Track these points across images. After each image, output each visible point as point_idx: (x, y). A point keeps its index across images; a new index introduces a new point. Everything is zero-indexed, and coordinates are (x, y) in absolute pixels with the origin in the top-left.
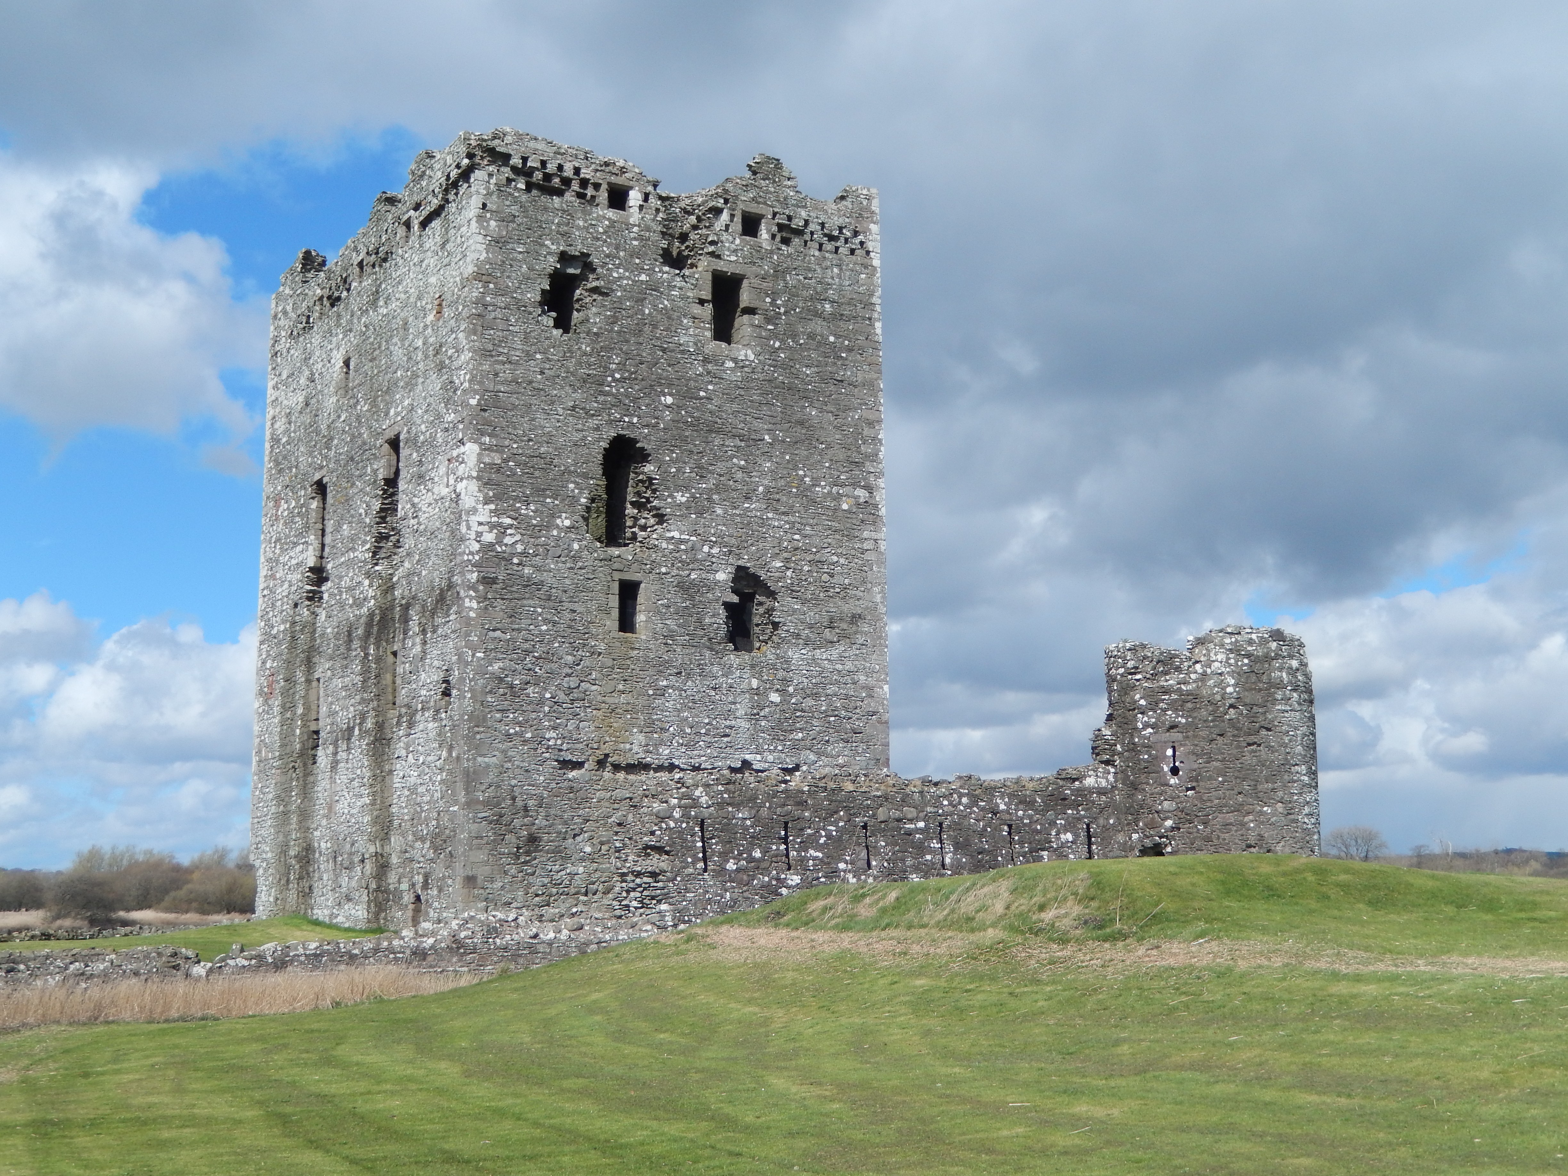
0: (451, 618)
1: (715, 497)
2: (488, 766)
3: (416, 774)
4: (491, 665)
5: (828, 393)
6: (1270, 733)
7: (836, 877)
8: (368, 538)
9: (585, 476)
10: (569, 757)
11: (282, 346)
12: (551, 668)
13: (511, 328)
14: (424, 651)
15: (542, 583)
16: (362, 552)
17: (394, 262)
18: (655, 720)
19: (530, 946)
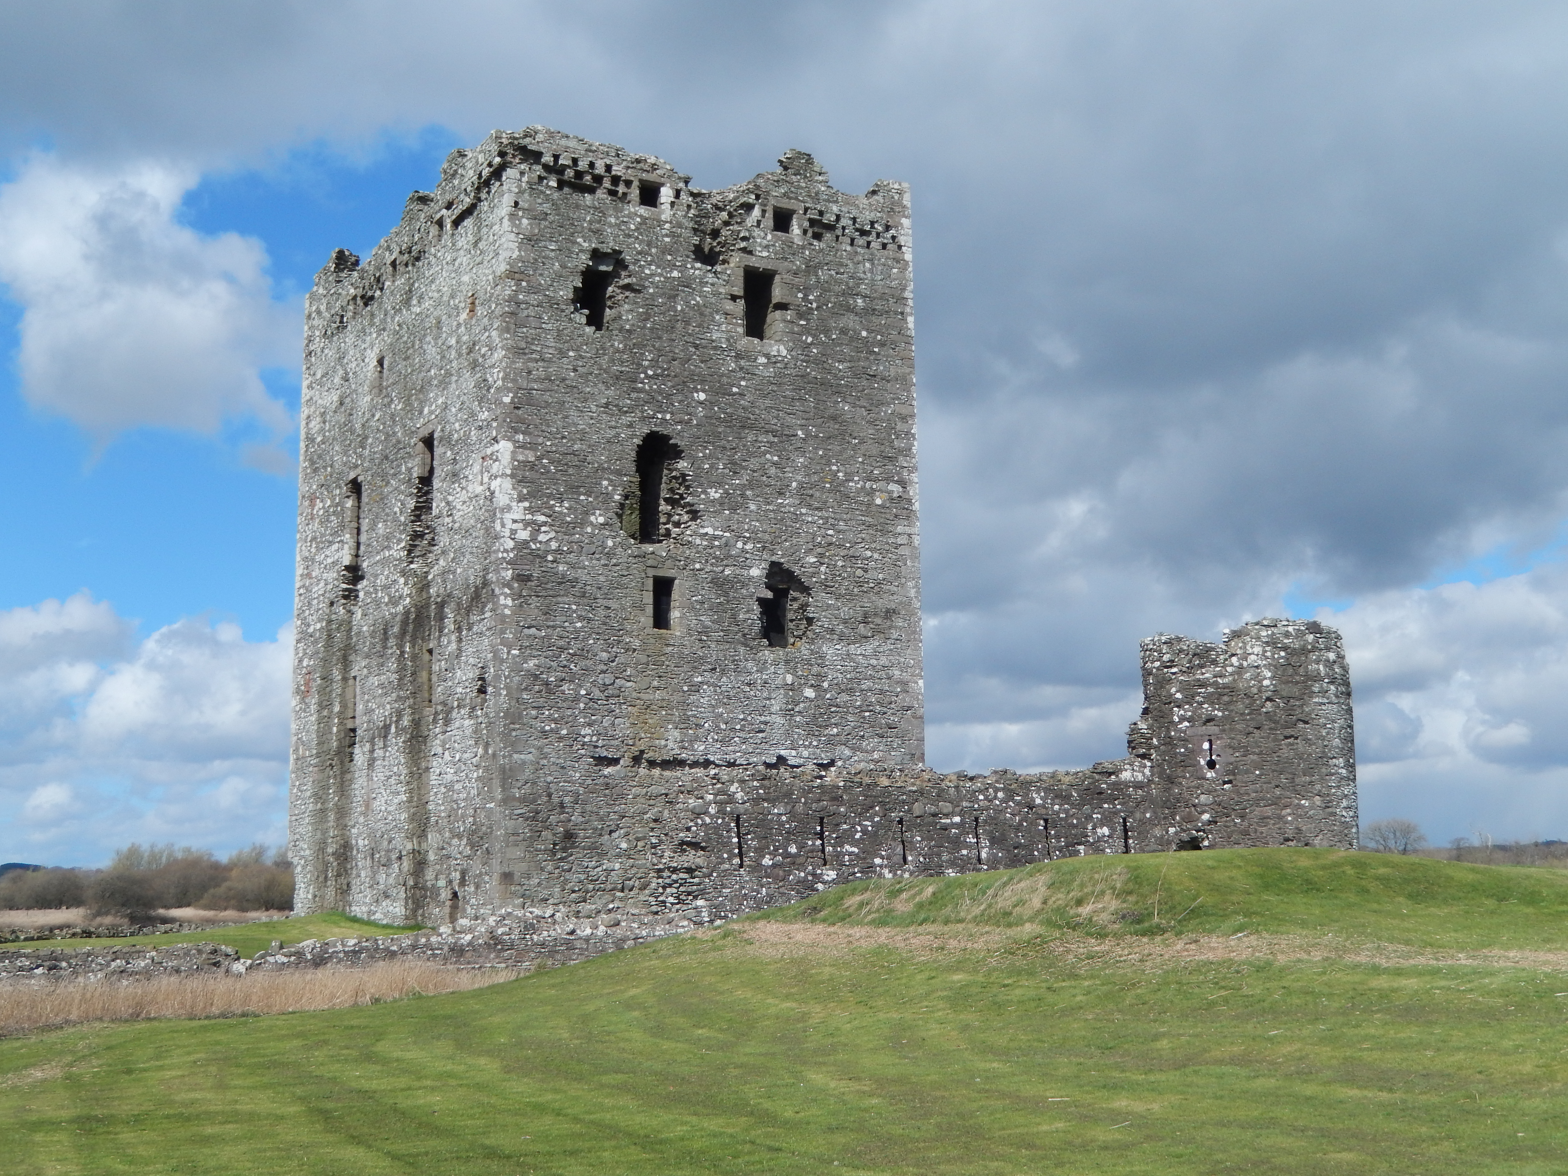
0: (486, 615)
1: (748, 493)
2: (524, 763)
3: (452, 771)
4: (527, 663)
5: (861, 388)
6: (1307, 726)
7: (871, 872)
8: (403, 537)
9: (619, 473)
10: (605, 754)
11: (316, 346)
12: (586, 665)
13: (544, 326)
14: (459, 649)
15: (576, 580)
16: (398, 551)
17: (426, 261)
18: (690, 716)
19: (567, 942)
